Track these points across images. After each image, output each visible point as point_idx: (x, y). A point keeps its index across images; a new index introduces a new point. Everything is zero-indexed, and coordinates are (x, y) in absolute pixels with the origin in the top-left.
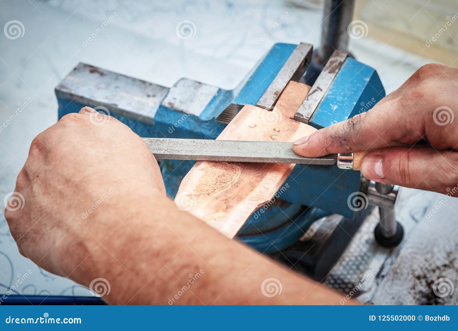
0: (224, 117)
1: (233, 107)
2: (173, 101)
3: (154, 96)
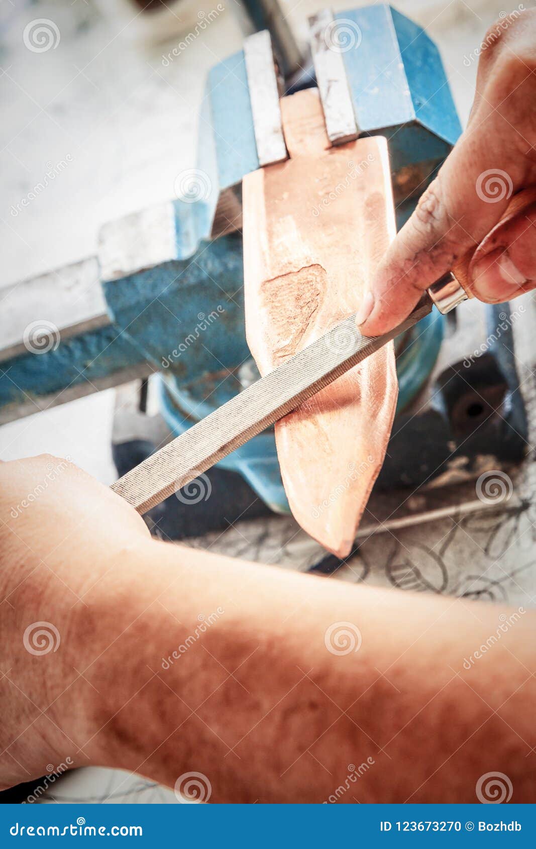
0: (221, 222)
1: (226, 197)
2: (117, 266)
3: (77, 282)
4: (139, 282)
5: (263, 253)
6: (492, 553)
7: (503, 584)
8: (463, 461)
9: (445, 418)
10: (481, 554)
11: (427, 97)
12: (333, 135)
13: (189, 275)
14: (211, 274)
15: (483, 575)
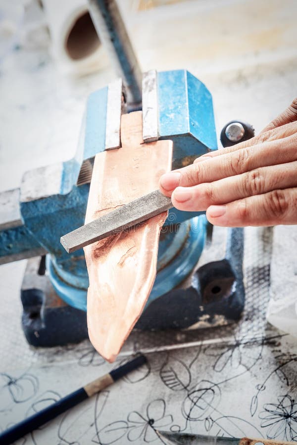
0: (83, 177)
1: (86, 164)
2: (29, 195)
3: (9, 201)
4: (40, 204)
5: (99, 196)
6: (217, 369)
7: (219, 385)
8: (208, 316)
9: (199, 293)
10: (211, 368)
11: (199, 122)
12: (145, 137)
13: (66, 203)
14: (77, 204)
15: (210, 380)
